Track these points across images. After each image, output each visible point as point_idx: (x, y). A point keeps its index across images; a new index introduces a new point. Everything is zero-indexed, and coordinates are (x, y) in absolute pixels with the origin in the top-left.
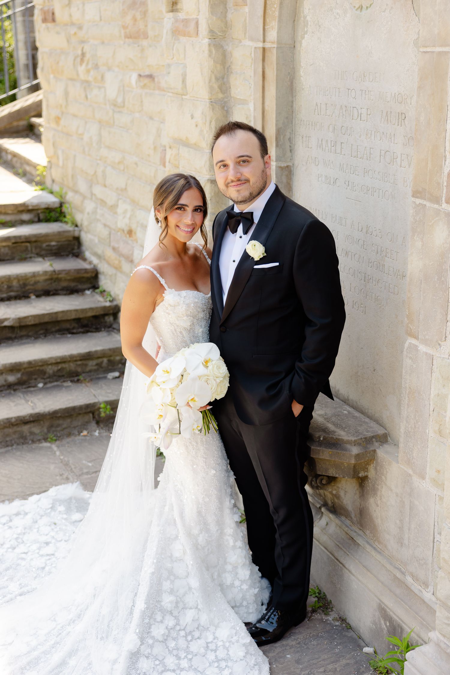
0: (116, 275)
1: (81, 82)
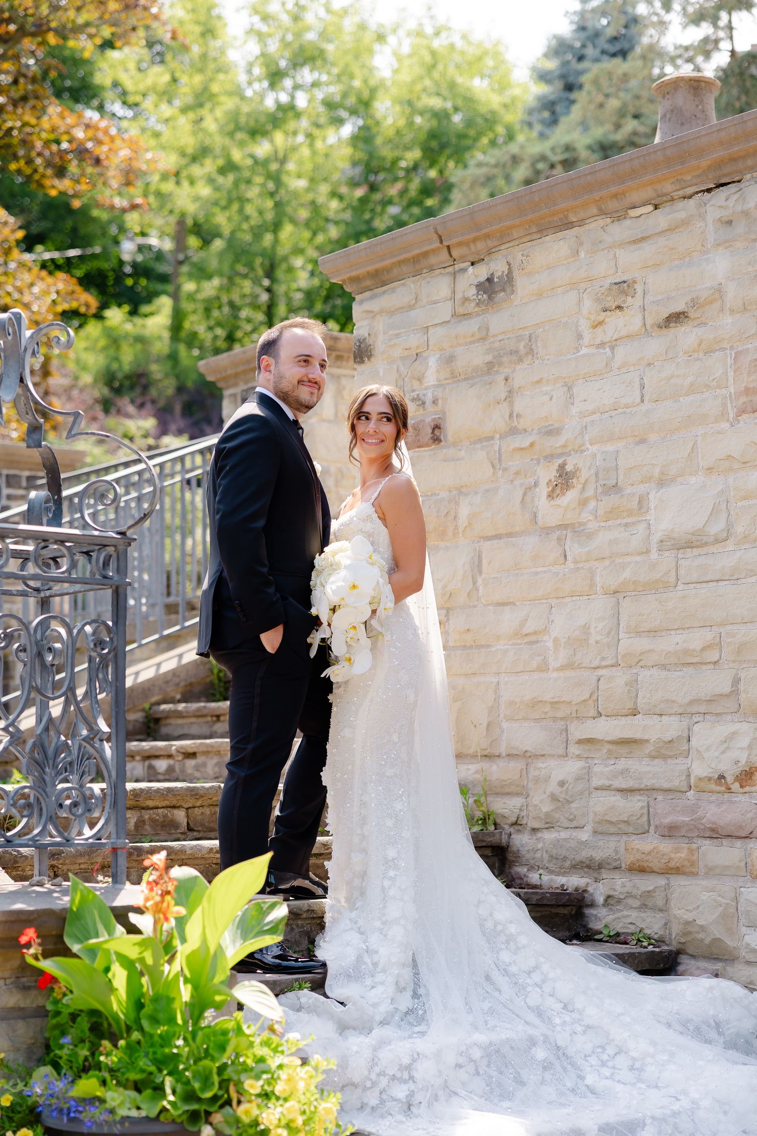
0: (668, 887)
1: (547, 531)
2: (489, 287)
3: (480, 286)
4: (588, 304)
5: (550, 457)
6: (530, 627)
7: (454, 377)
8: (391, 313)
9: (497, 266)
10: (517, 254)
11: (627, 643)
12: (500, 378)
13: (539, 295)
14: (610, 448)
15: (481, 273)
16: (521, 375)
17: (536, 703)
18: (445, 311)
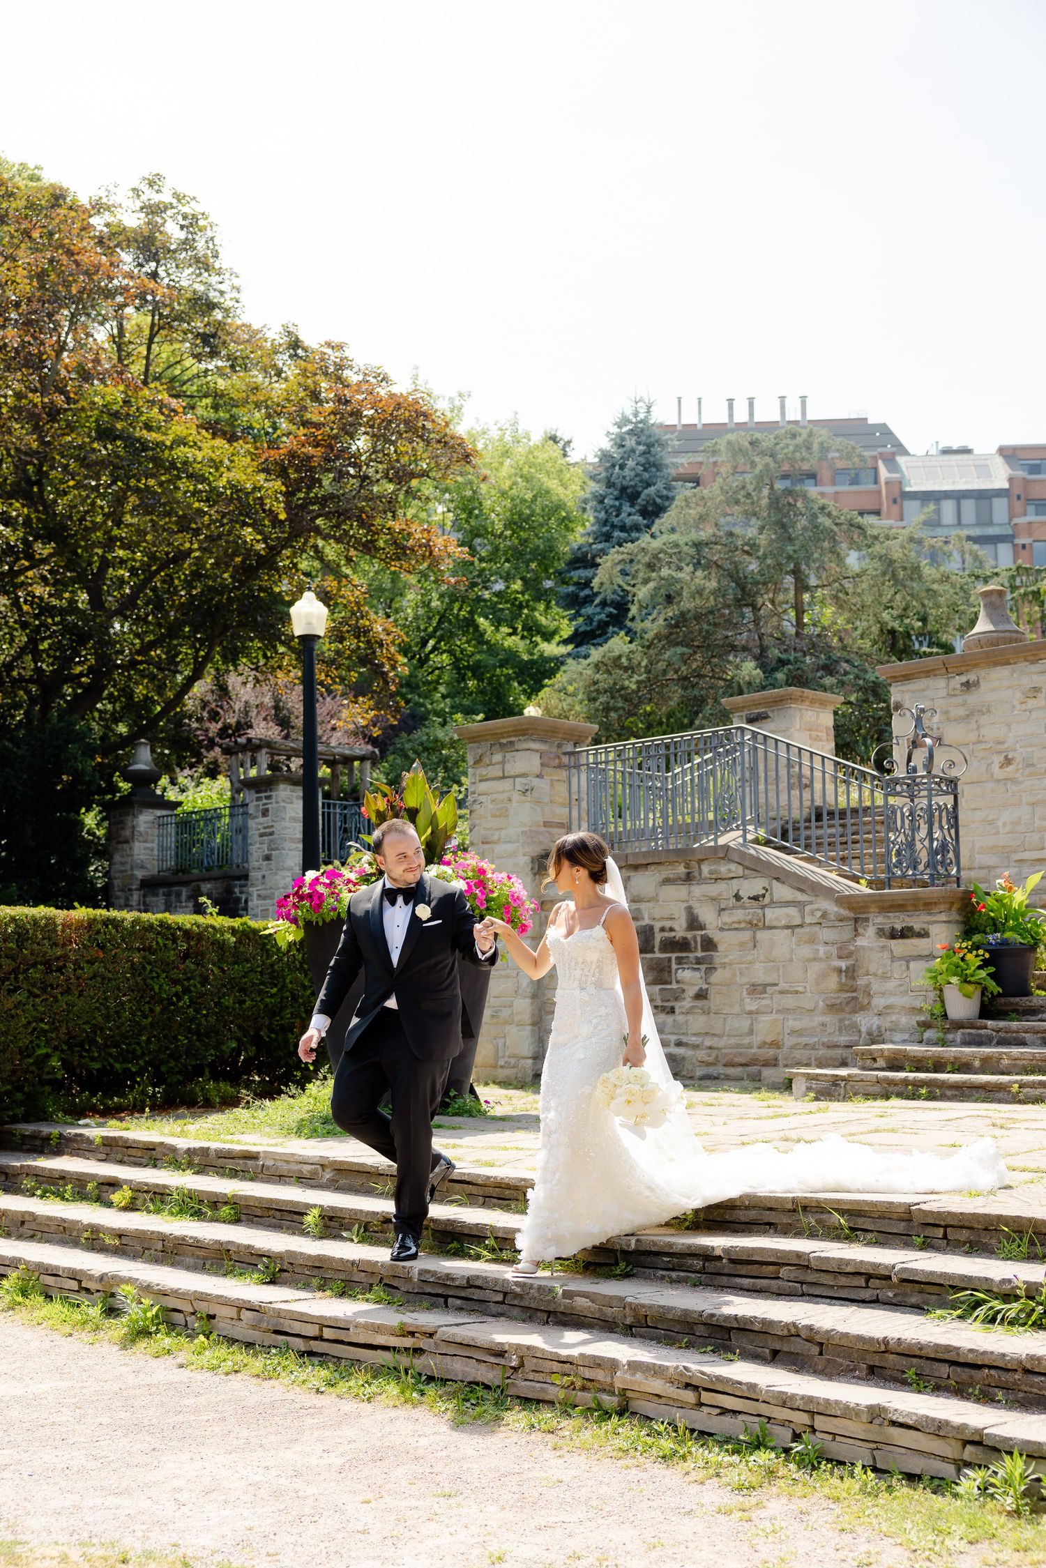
1: (998, 781)
2: (967, 685)
3: (962, 684)
4: (1018, 695)
5: (999, 753)
6: (990, 818)
7: (948, 719)
8: (913, 692)
9: (972, 677)
10: (982, 673)
11: (1038, 823)
12: (973, 721)
13: (993, 690)
14: (1029, 749)
15: (964, 679)
16: (984, 720)
17: (994, 847)
18: (944, 693)
